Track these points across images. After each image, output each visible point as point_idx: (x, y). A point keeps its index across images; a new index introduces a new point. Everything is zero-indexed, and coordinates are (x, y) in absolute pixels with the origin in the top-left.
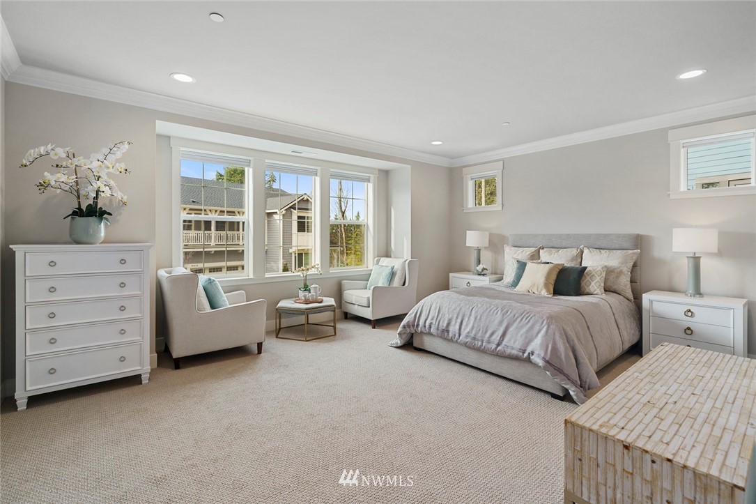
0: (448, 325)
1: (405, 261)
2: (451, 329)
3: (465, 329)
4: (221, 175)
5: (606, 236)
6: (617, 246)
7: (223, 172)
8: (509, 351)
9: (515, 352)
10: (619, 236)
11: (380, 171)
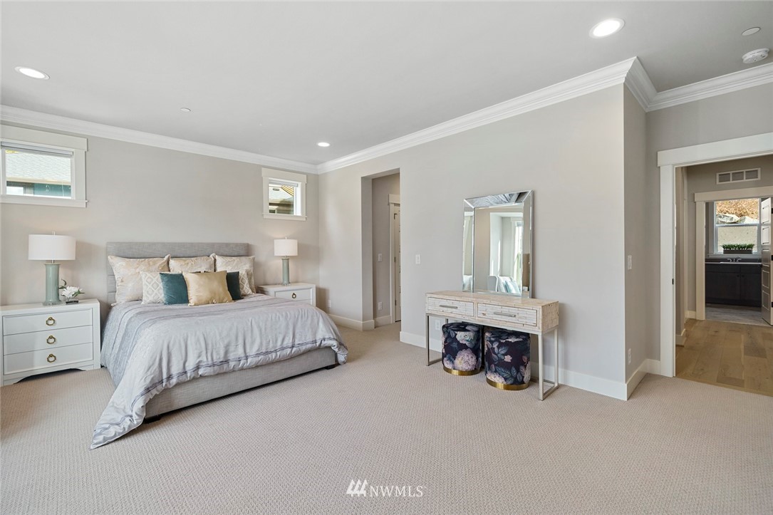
0: (226, 353)
2: (231, 356)
3: (251, 348)
5: (227, 245)
6: (236, 254)
8: (303, 348)
9: (309, 346)
10: (237, 245)
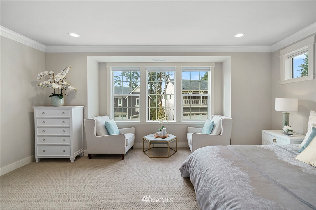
1: (221, 119)
4: (203, 78)
7: (203, 77)
11: (216, 63)
